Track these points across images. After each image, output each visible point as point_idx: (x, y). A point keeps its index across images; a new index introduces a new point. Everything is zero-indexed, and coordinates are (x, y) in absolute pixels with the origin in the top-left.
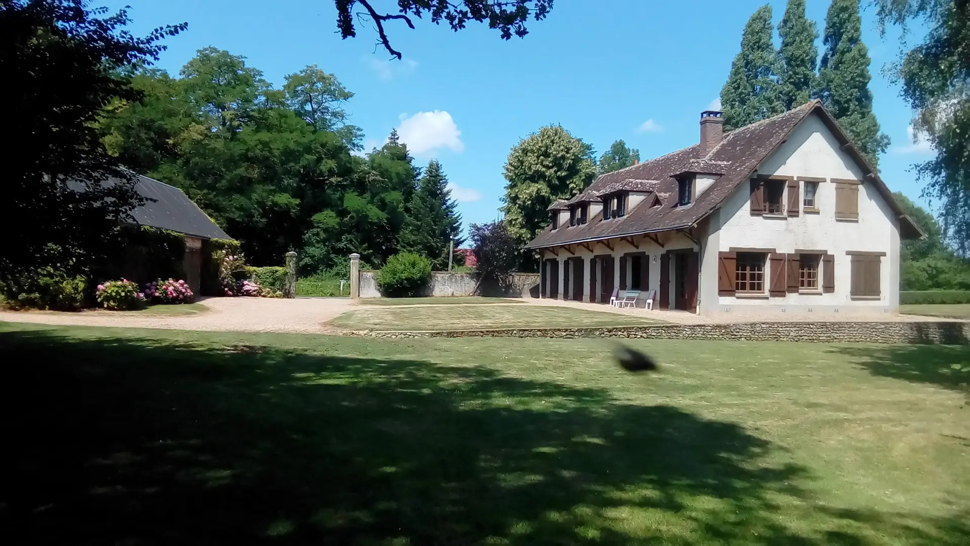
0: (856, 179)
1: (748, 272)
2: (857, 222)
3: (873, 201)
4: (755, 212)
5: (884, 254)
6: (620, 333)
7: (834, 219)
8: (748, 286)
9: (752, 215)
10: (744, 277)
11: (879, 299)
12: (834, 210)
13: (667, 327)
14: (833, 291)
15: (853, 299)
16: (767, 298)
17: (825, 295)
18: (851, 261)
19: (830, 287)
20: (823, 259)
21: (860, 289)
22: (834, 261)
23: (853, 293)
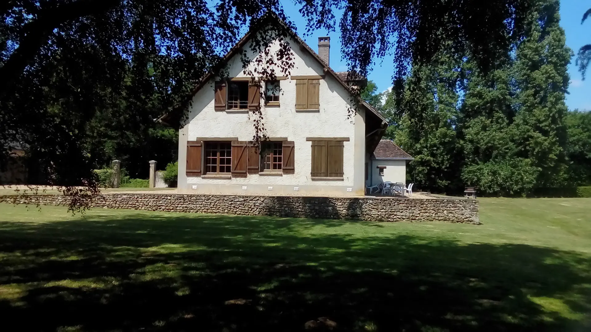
0: (317, 74)
1: (218, 157)
2: (319, 111)
3: (335, 92)
4: (218, 108)
5: (348, 140)
6: (8, 199)
7: (294, 110)
8: (218, 169)
9: (216, 110)
10: (214, 161)
11: (343, 180)
12: (294, 102)
13: (44, 196)
14: (293, 173)
15: (313, 180)
16: (230, 178)
17: (285, 176)
18: (312, 146)
19: (290, 170)
20: (283, 145)
21: (321, 171)
22: (294, 147)
23: (313, 174)
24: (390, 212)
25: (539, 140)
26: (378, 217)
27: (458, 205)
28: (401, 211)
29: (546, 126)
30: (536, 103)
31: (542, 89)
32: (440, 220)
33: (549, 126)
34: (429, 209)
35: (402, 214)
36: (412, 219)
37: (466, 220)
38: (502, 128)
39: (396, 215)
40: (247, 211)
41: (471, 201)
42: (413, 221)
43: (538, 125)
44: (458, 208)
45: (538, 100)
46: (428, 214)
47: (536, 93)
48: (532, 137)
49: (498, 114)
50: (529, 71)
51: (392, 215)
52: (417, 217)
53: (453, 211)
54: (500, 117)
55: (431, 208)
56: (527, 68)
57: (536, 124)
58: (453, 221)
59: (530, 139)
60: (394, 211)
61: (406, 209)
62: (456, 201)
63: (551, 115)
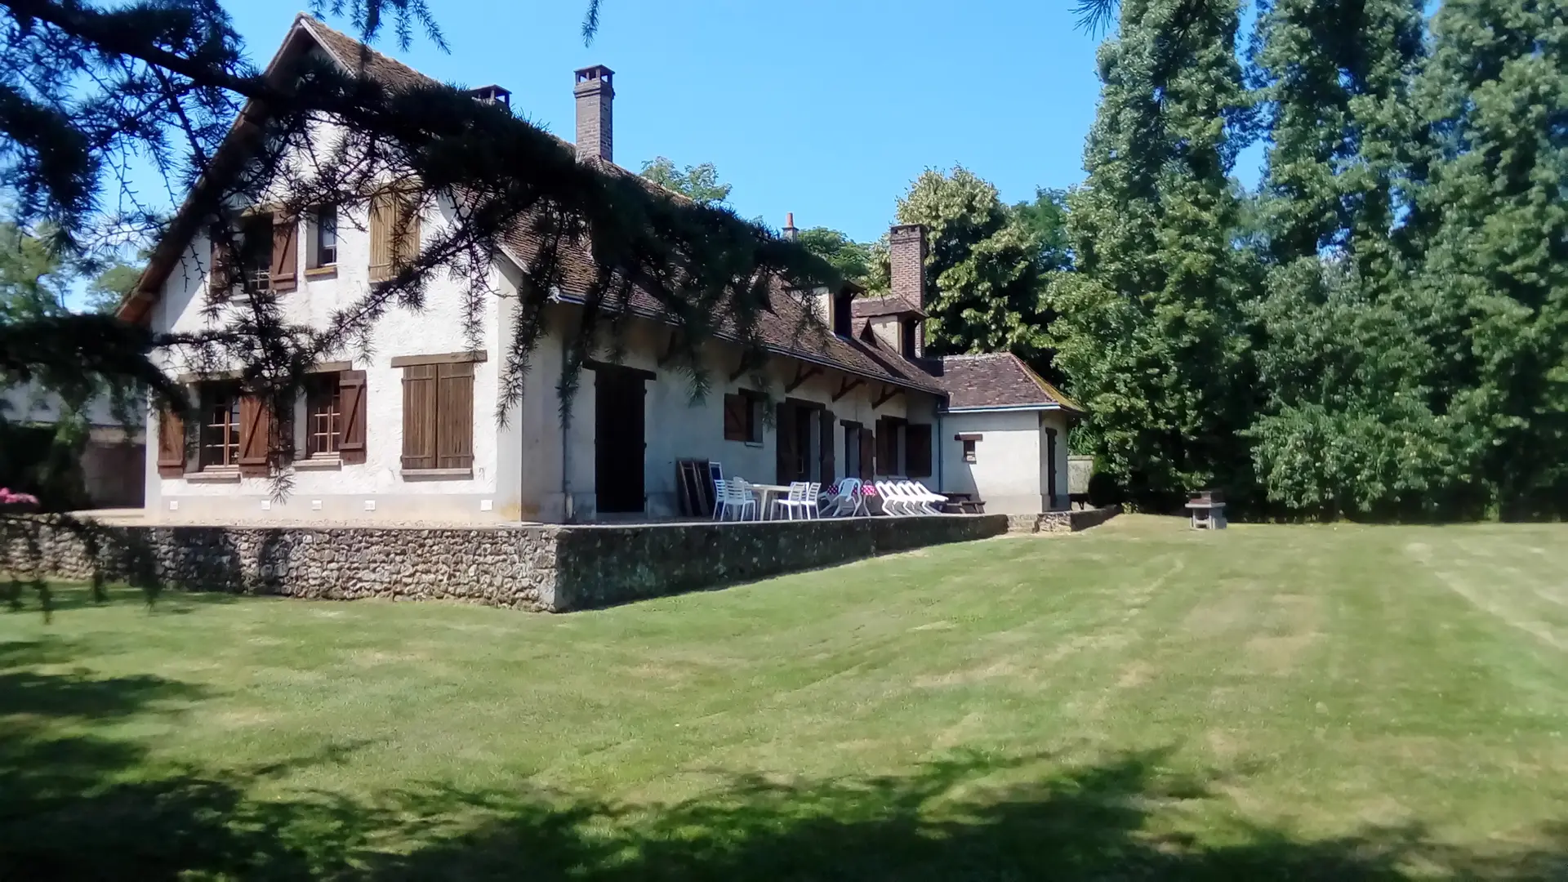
1: (227, 425)
4: (219, 294)
5: (483, 357)
7: (365, 282)
8: (226, 456)
10: (220, 435)
11: (471, 476)
12: (367, 261)
14: (363, 459)
15: (407, 478)
16: (237, 480)
17: (347, 469)
18: (403, 381)
19: (356, 453)
20: (342, 383)
21: (423, 453)
22: (364, 386)
23: (407, 463)
24: (349, 569)
25: (1502, 321)
26: (323, 584)
27: (505, 547)
28: (373, 566)
29: (1527, 269)
30: (1495, 194)
31: (1505, 143)
32: (460, 596)
33: (1542, 268)
34: (434, 559)
35: (373, 576)
36: (396, 593)
37: (522, 595)
38: (1385, 289)
39: (360, 580)
40: (75, 567)
41: (537, 535)
42: (398, 598)
43: (1501, 268)
44: (504, 557)
45: (1500, 183)
46: (432, 576)
47: (1493, 156)
48: (1479, 314)
49: (1368, 243)
50: (1465, 86)
51: (353, 578)
52: (406, 585)
53: (492, 568)
54: (1374, 255)
55: (442, 557)
56: (1456, 78)
57: (1494, 266)
58: (489, 598)
59: (1474, 320)
60: (358, 568)
61: (384, 562)
62: (500, 534)
63: (1546, 229)
